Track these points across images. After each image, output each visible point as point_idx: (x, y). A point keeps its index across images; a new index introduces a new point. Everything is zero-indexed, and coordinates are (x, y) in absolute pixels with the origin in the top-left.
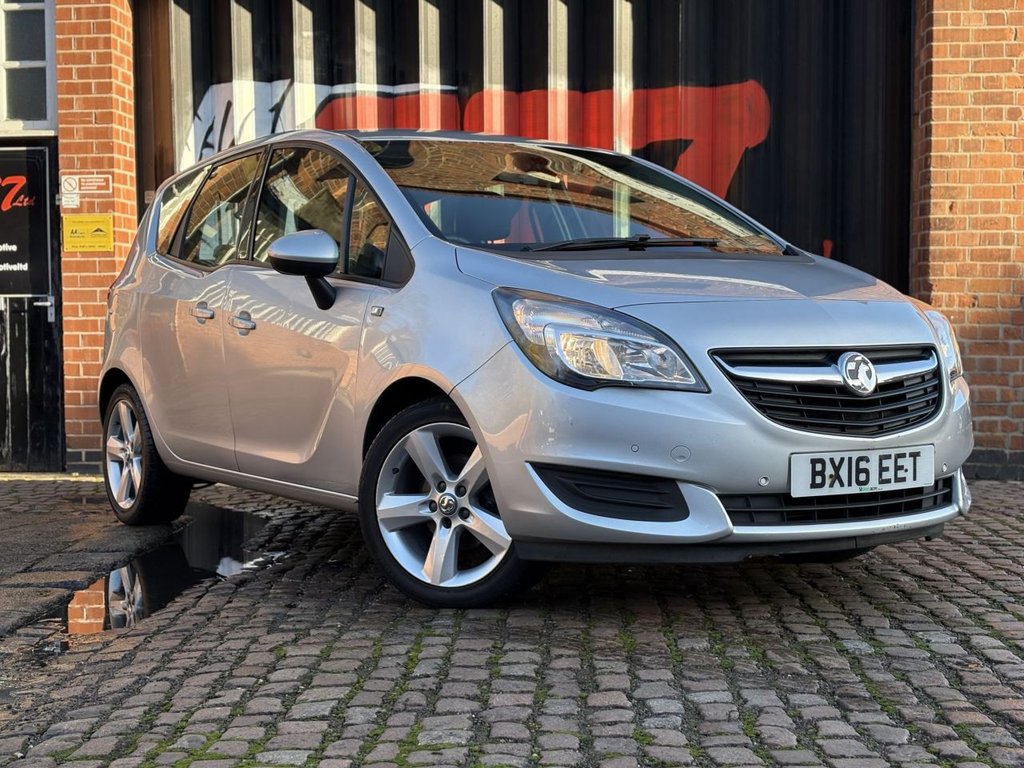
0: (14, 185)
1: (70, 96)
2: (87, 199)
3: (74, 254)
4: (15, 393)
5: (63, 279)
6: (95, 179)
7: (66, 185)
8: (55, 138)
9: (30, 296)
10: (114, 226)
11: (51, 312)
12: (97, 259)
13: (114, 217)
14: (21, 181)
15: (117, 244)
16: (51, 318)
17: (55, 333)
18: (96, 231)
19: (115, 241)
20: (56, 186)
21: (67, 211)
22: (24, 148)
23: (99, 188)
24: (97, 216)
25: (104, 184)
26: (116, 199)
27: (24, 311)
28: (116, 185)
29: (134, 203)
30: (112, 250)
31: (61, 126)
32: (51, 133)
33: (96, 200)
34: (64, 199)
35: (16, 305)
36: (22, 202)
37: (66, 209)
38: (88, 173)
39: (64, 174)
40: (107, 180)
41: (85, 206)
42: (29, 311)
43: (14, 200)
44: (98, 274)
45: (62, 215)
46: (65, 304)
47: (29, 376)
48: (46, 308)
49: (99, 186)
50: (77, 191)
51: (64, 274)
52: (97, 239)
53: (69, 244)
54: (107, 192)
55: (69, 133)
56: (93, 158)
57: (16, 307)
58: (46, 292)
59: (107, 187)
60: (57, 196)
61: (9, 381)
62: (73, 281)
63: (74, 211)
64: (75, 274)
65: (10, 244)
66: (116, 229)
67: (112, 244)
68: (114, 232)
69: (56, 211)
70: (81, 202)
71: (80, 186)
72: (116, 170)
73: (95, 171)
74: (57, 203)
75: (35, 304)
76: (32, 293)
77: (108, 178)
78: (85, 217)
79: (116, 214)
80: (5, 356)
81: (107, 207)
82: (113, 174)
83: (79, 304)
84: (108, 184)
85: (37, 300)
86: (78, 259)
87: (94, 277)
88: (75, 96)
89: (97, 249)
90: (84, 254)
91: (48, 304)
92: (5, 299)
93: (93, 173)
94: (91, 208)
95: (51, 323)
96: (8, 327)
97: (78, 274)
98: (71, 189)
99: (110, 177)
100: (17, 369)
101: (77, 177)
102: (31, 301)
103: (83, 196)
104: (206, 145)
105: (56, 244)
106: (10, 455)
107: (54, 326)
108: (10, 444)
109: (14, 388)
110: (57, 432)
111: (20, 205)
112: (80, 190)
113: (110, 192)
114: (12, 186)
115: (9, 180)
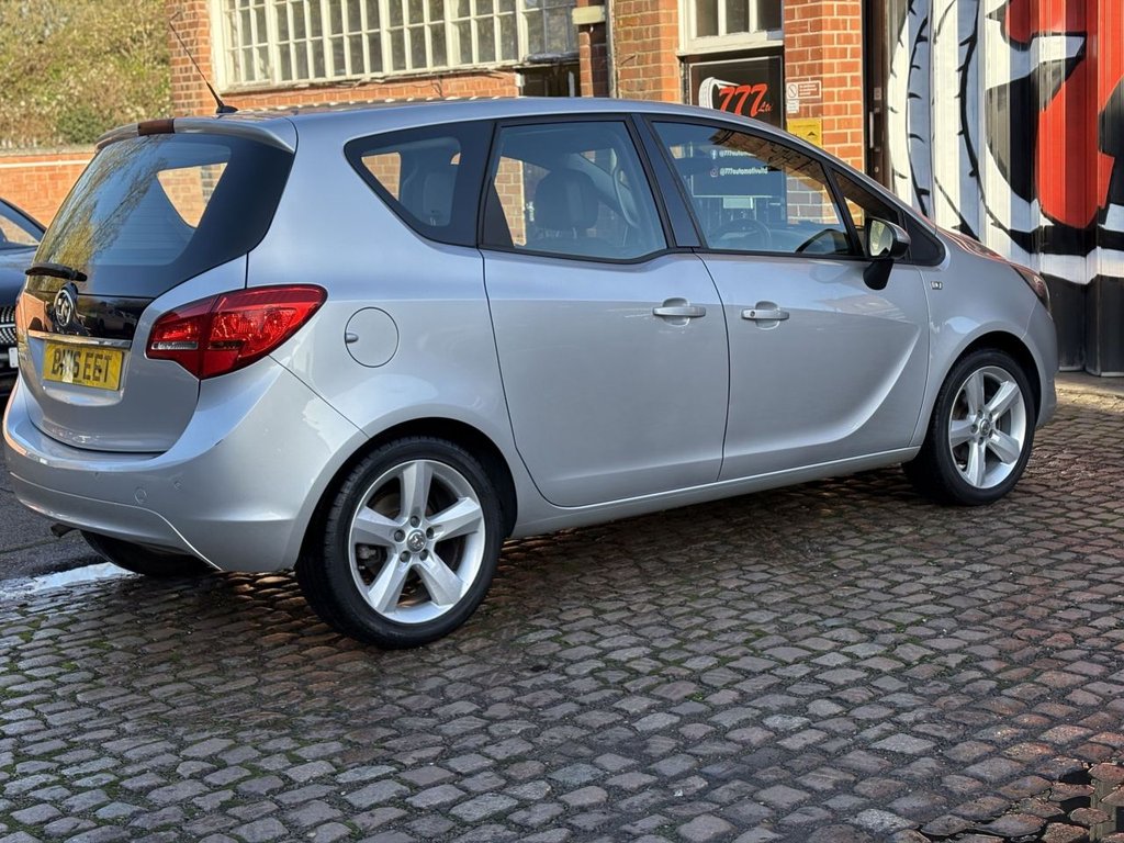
1: (792, 7)
2: (804, 105)
6: (810, 85)
7: (789, 92)
8: (782, 48)
9: (769, 197)
10: (822, 129)
11: (781, 210)
13: (823, 120)
14: (763, 88)
15: (826, 146)
18: (810, 134)
19: (823, 143)
21: (790, 116)
22: (767, 58)
23: (813, 93)
24: (811, 121)
25: (816, 89)
26: (824, 103)
28: (825, 90)
31: (787, 36)
32: (780, 43)
33: (811, 105)
34: (787, 105)
35: (760, 205)
36: (765, 108)
37: (789, 114)
38: (805, 80)
39: (789, 81)
40: (817, 85)
41: (803, 111)
43: (759, 107)
45: (787, 119)
46: (788, 204)
48: (779, 208)
50: (797, 97)
51: (787, 178)
54: (818, 97)
55: (791, 42)
56: (808, 65)
57: (760, 207)
59: (817, 93)
62: (794, 184)
63: (796, 116)
66: (825, 132)
68: (822, 135)
70: (800, 108)
71: (799, 92)
72: (825, 76)
73: (809, 77)
75: (773, 204)
76: (771, 195)
78: (802, 119)
79: (825, 118)
81: (818, 111)
82: (821, 79)
83: (798, 205)
84: (818, 89)
85: (774, 200)
88: (796, 7)
91: (779, 204)
92: (754, 199)
93: (807, 80)
94: (807, 113)
98: (792, 95)
99: (820, 82)
101: (796, 84)
102: (771, 202)
103: (801, 102)
104: (920, 39)
112: (799, 95)
113: (820, 96)
114: (758, 93)
115: (756, 88)
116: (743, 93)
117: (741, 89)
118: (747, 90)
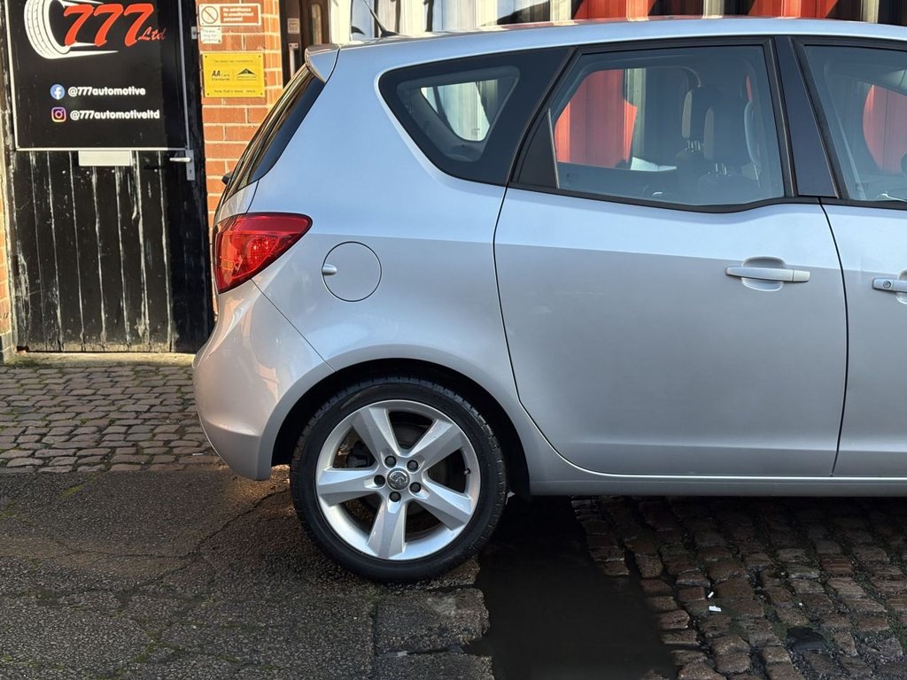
0: (140, 14)
2: (231, 34)
3: (216, 101)
4: (151, 263)
5: (204, 129)
6: (241, 8)
7: (205, 14)
9: (166, 149)
10: (265, 67)
11: (191, 168)
12: (246, 107)
13: (264, 55)
14: (147, 9)
15: (269, 88)
16: (191, 176)
17: (196, 192)
18: (242, 73)
19: (266, 85)
20: (191, 17)
21: (206, 47)
23: (246, 19)
24: (244, 54)
25: (252, 14)
26: (266, 33)
27: (157, 167)
28: (265, 16)
29: (278, 34)
30: (263, 96)
33: (242, 35)
34: (202, 33)
35: (147, 160)
36: (150, 36)
37: (205, 45)
38: (232, 2)
39: (202, 2)
40: (255, 10)
41: (229, 41)
42: (163, 167)
43: (140, 33)
44: (247, 125)
45: (201, 52)
46: (208, 160)
47: (166, 243)
48: (184, 164)
49: (244, 17)
50: (218, 23)
51: (205, 125)
52: (246, 83)
53: (212, 88)
54: (255, 24)
57: (147, 163)
58: (183, 144)
59: (255, 19)
60: (193, 29)
61: (143, 249)
62: (217, 132)
63: (214, 47)
64: (219, 124)
65: (137, 87)
66: (268, 70)
67: (264, 88)
68: (265, 74)
69: (193, 48)
70: (224, 37)
71: (222, 17)
74: (194, 37)
75: (171, 159)
76: (168, 147)
77: (257, 7)
78: (229, 55)
79: (267, 52)
80: (137, 220)
81: (257, 43)
82: (262, 2)
83: (226, 160)
84: (256, 13)
85: (172, 154)
86: (222, 106)
87: (243, 127)
89: (245, 94)
90: (230, 100)
91: (187, 160)
92: (134, 153)
93: (235, 2)
94: (236, 44)
95: (190, 182)
96: (139, 187)
97: (224, 125)
98: (211, 20)
99: (259, 6)
100: (152, 235)
101: (217, 6)
102: (167, 156)
103: (226, 30)
105: (193, 88)
106: (148, 333)
107: (193, 186)
108: (148, 322)
109: (150, 257)
110: (202, 307)
111: (148, 39)
112: (222, 22)
113: (260, 23)
114: (136, 16)
115: (132, 9)
116: (108, 15)
117: (104, 9)
118: (117, 10)
